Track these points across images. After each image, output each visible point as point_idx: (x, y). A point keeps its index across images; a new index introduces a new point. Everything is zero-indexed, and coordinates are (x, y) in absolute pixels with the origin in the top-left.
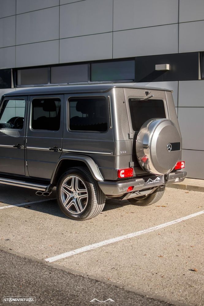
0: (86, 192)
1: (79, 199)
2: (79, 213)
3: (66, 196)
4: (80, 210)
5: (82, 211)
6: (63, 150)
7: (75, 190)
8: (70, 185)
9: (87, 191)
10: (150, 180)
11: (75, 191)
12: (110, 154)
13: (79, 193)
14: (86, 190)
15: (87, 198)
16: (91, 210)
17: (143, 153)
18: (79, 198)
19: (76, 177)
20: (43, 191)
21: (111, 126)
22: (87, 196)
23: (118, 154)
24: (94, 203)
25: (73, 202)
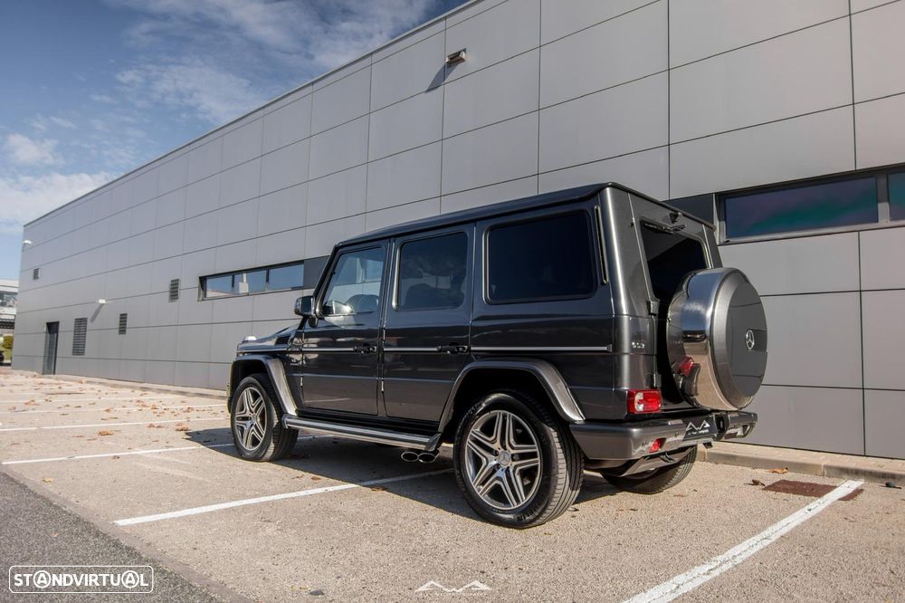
0: (535, 453)
1: (514, 471)
2: (513, 508)
3: (478, 463)
4: (518, 501)
5: (522, 503)
6: (472, 348)
7: (504, 448)
8: (492, 435)
9: (537, 450)
10: (691, 426)
11: (502, 450)
12: (605, 348)
13: (513, 455)
14: (536, 445)
15: (536, 467)
16: (548, 502)
17: (683, 351)
18: (516, 467)
19: (508, 413)
20: (419, 451)
21: (605, 279)
22: (539, 463)
23: (626, 348)
24: (557, 481)
25: (499, 478)
